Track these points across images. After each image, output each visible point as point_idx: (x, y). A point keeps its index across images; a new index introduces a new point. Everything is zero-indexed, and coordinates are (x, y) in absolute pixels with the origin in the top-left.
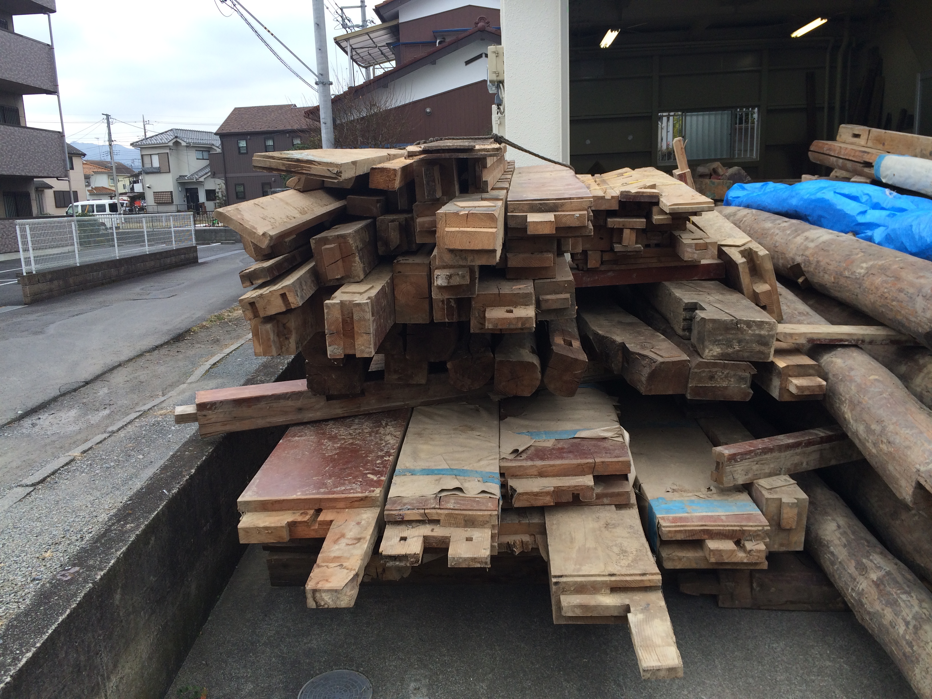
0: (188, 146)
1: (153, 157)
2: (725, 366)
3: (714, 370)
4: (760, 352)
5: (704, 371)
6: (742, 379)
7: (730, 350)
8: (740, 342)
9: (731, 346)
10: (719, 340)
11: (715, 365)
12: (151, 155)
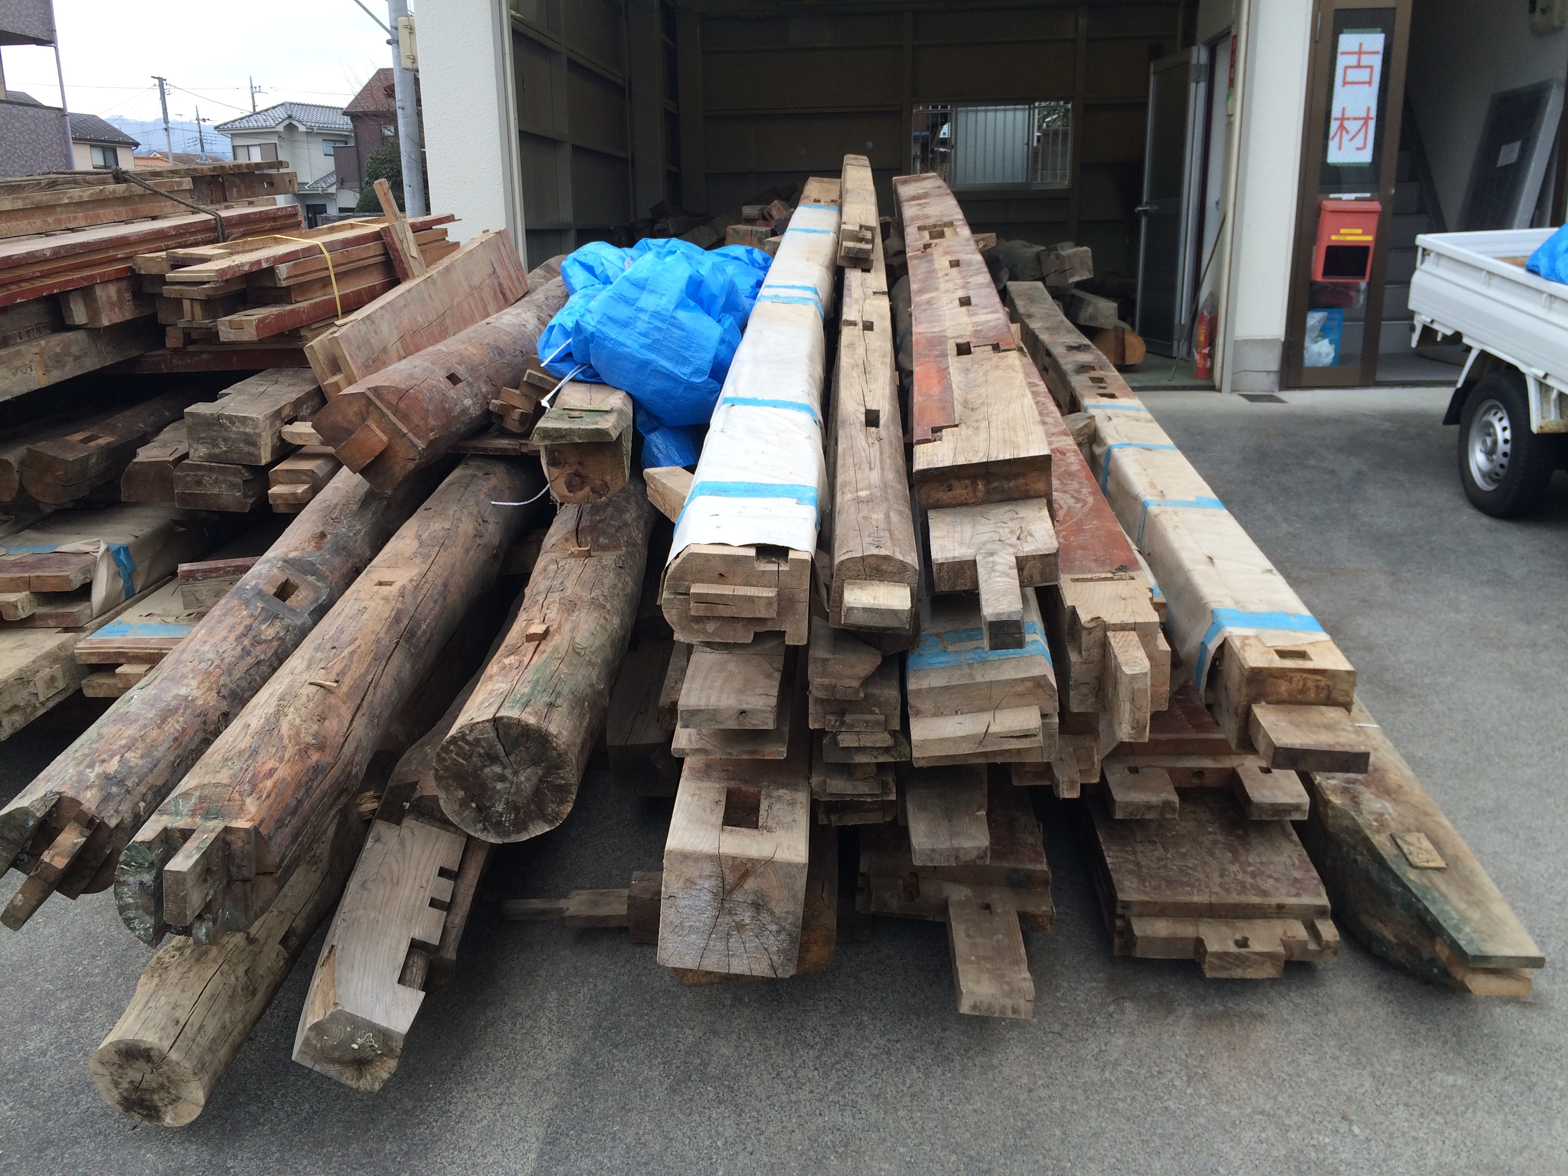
0: (310, 133)
1: (252, 149)
2: (211, 469)
3: (200, 473)
4: (249, 453)
5: (188, 475)
6: (233, 486)
7: (217, 451)
8: (225, 440)
9: (217, 446)
10: (203, 438)
11: (199, 467)
12: (248, 146)
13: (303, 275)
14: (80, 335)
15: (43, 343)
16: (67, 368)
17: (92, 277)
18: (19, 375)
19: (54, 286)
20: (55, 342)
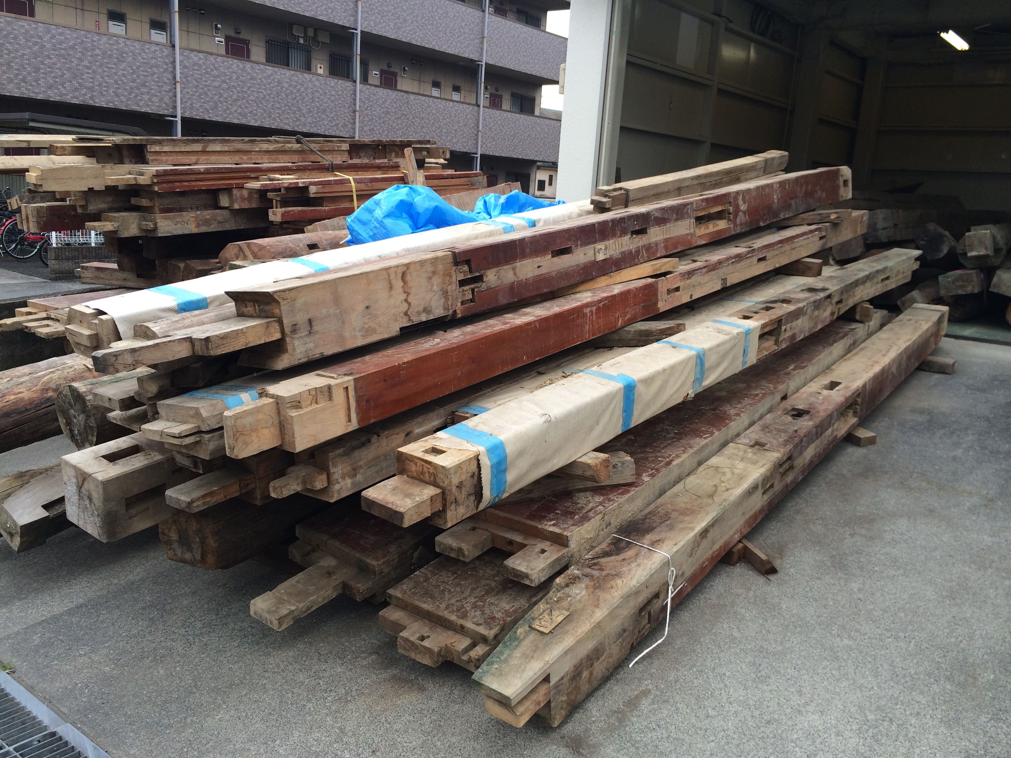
13: (331, 192)
14: (225, 212)
15: (199, 212)
16: (212, 226)
17: (232, 184)
18: (179, 225)
19: (203, 186)
20: (208, 214)
